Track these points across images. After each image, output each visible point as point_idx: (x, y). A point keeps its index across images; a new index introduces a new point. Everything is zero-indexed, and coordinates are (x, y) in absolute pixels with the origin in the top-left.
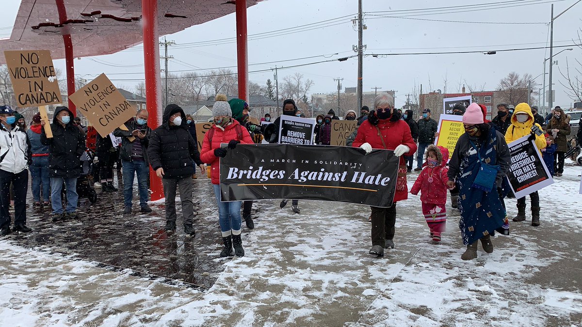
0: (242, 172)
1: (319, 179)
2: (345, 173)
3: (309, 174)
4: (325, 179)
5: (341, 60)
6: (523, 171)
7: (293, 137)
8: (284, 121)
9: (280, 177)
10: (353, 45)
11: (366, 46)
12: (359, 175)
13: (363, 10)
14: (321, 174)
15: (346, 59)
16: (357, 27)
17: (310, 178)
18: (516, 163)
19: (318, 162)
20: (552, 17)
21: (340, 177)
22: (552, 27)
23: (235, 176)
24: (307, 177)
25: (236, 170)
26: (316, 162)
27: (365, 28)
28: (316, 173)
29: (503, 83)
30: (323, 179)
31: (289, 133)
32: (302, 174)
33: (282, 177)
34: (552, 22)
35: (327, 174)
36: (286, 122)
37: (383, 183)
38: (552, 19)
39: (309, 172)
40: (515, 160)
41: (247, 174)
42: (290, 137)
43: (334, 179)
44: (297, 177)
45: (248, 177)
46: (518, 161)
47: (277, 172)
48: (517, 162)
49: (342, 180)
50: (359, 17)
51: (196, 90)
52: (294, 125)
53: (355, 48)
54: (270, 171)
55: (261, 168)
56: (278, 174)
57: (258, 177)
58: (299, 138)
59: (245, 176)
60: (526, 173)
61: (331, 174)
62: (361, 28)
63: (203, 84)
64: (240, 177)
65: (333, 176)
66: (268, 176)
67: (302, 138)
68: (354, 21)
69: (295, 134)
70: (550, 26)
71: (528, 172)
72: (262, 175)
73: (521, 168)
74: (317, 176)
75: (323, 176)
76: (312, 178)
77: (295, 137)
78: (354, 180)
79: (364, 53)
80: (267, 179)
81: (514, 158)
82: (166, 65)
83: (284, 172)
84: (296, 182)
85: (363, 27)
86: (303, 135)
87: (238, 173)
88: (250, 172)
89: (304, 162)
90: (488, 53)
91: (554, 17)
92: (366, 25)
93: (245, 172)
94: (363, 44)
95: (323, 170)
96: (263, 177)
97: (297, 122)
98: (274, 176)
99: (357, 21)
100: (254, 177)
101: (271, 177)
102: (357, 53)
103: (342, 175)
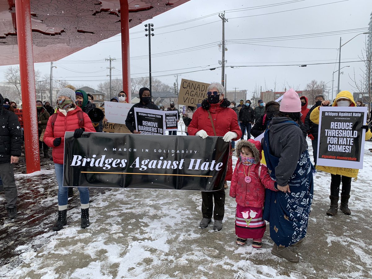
0: (85, 160)
1: (159, 167)
2: (182, 161)
3: (149, 162)
4: (164, 167)
5: (211, 69)
6: (338, 141)
7: (148, 126)
8: (137, 113)
9: (122, 166)
10: (219, 61)
11: (226, 61)
12: (195, 162)
13: (225, 39)
14: (160, 162)
15: (214, 69)
16: (221, 49)
17: (150, 167)
18: (335, 129)
19: (157, 151)
20: (340, 45)
21: (178, 165)
22: (340, 51)
23: (79, 163)
24: (147, 165)
25: (80, 157)
26: (155, 151)
27: (227, 50)
28: (155, 162)
29: (308, 86)
30: (162, 167)
31: (144, 123)
32: (143, 162)
33: (124, 165)
34: (340, 48)
35: (165, 162)
36: (139, 114)
37: (217, 169)
38: (340, 46)
39: (149, 160)
40: (337, 127)
41: (90, 162)
42: (146, 126)
43: (172, 167)
44: (137, 166)
45: (91, 165)
46: (339, 130)
47: (119, 161)
48: (337, 129)
49: (180, 168)
50: (223, 43)
51: (132, 88)
52: (147, 116)
53: (220, 62)
54: (112, 159)
55: (104, 157)
56: (120, 163)
57: (101, 165)
58: (153, 127)
59: (88, 163)
60: (340, 145)
61: (170, 162)
62: (224, 50)
63: (137, 85)
64: (84, 165)
65: (172, 164)
66: (111, 164)
67: (155, 127)
68: (219, 46)
69: (149, 124)
70: (339, 51)
71: (342, 145)
72: (104, 163)
73: (338, 137)
74: (157, 164)
75: (162, 164)
76: (152, 166)
77: (150, 127)
78: (190, 168)
79: (225, 65)
80: (109, 167)
81: (337, 124)
82: (110, 73)
83: (126, 161)
84: (137, 170)
85: (225, 49)
86: (156, 124)
87: (82, 161)
88: (93, 160)
89: (144, 150)
90: (302, 66)
91: (341, 45)
92: (227, 48)
93: (89, 160)
94: (225, 60)
95: (162, 158)
96: (105, 165)
97: (149, 114)
98: (116, 165)
99: (221, 46)
100: (97, 165)
101: (114, 165)
102: (221, 65)
103: (179, 163)
